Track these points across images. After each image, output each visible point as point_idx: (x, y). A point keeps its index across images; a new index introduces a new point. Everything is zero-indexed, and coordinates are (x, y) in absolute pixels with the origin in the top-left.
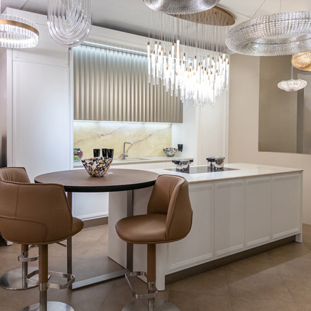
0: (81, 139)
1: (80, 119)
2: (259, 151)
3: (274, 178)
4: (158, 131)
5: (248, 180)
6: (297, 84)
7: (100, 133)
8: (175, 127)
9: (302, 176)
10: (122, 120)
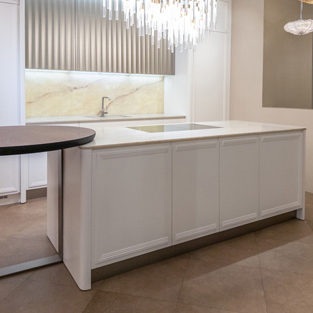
0: (47, 92)
1: (33, 67)
2: (263, 106)
3: (263, 137)
4: (148, 84)
5: (224, 141)
6: (306, 25)
7: (73, 86)
8: (168, 79)
9: (304, 136)
10: (102, 71)
